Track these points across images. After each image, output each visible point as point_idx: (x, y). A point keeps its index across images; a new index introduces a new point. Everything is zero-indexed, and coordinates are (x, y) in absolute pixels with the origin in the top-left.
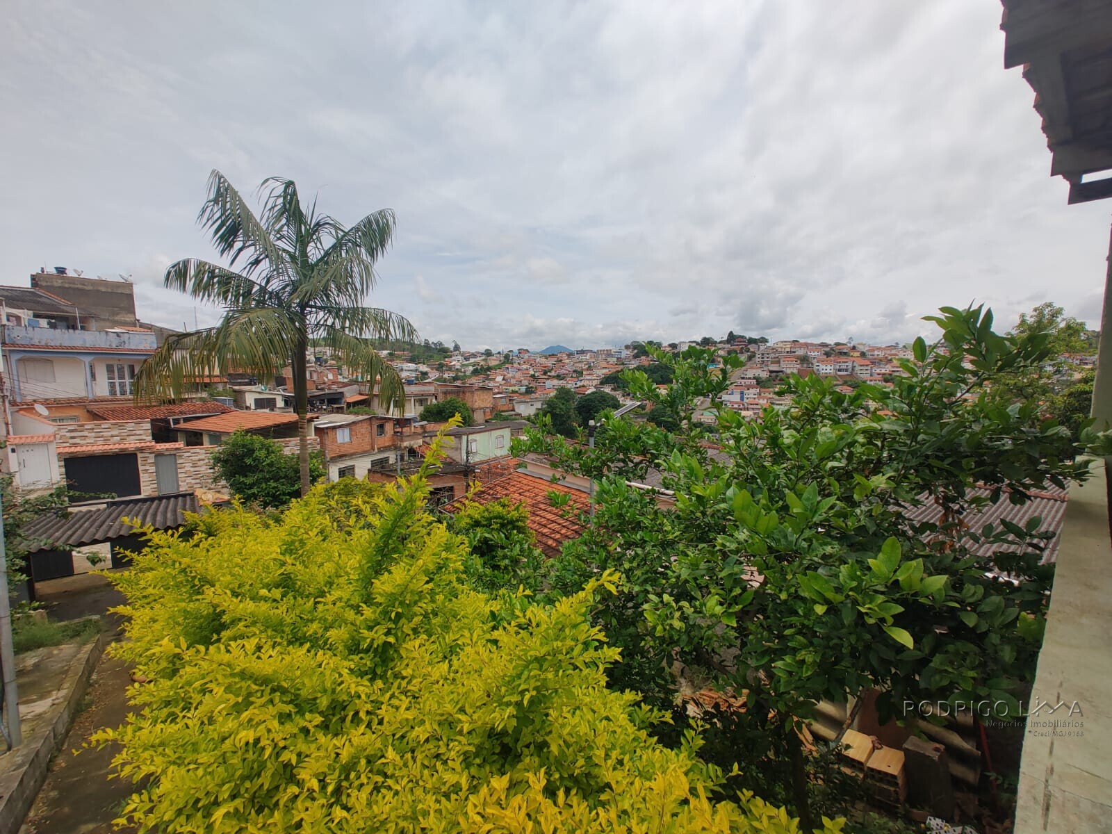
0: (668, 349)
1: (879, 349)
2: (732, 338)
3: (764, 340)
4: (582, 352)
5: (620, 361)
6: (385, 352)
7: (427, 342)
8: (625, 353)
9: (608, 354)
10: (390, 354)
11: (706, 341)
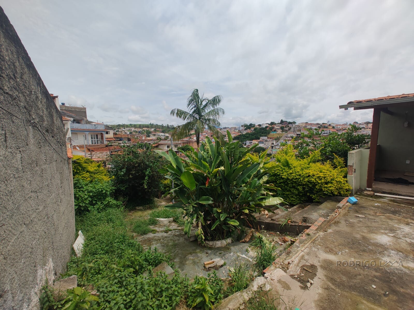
0: (258, 126)
1: (340, 125)
2: (282, 122)
3: (294, 123)
4: (225, 128)
5: (240, 131)
6: (153, 129)
7: (168, 125)
8: (241, 128)
9: (235, 128)
10: (155, 130)
11: (272, 123)
